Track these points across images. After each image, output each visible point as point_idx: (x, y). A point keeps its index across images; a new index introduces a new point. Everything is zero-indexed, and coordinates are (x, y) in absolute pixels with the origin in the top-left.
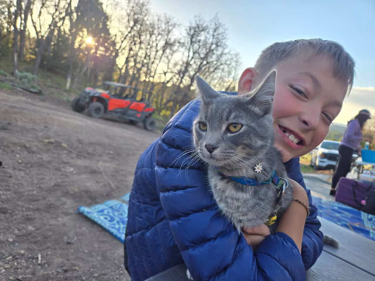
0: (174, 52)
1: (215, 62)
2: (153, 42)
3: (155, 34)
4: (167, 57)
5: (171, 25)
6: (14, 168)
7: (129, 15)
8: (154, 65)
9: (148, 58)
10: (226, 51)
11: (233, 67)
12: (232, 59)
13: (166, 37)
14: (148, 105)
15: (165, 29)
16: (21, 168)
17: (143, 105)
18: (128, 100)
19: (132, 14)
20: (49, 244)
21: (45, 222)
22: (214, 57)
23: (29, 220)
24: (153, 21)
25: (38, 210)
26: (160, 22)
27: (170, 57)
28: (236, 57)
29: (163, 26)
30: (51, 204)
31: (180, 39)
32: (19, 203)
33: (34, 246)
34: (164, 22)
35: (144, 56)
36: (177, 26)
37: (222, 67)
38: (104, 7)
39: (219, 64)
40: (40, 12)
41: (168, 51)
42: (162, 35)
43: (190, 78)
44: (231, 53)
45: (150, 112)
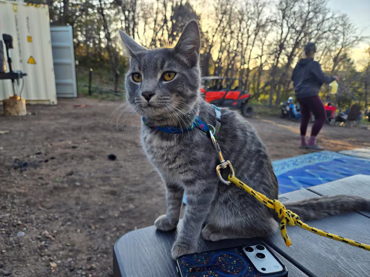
0: (267, 33)
1: (316, 32)
2: (244, 29)
3: (245, 21)
4: (261, 40)
5: (260, 6)
6: (125, 160)
7: (217, 9)
8: (248, 52)
9: (240, 45)
10: (329, 16)
11: (340, 32)
12: (338, 23)
13: (256, 20)
14: (243, 93)
15: (255, 11)
16: (130, 160)
17: (237, 93)
18: (222, 91)
19: (219, 6)
20: (144, 220)
21: (142, 202)
22: (314, 26)
23: (131, 200)
24: (242, 8)
25: (138, 192)
26: (248, 6)
27: (263, 39)
28: (342, 20)
29: (252, 9)
30: (148, 187)
31: (271, 17)
32: (126, 187)
33: (132, 221)
34: (252, 5)
35: (235, 44)
36: (267, 5)
37: (326, 35)
38: (194, 8)
39: (320, 32)
40: (145, 29)
41: (260, 33)
42: (252, 18)
43: (287, 55)
44: (335, 16)
45: (246, 99)
